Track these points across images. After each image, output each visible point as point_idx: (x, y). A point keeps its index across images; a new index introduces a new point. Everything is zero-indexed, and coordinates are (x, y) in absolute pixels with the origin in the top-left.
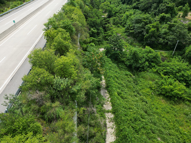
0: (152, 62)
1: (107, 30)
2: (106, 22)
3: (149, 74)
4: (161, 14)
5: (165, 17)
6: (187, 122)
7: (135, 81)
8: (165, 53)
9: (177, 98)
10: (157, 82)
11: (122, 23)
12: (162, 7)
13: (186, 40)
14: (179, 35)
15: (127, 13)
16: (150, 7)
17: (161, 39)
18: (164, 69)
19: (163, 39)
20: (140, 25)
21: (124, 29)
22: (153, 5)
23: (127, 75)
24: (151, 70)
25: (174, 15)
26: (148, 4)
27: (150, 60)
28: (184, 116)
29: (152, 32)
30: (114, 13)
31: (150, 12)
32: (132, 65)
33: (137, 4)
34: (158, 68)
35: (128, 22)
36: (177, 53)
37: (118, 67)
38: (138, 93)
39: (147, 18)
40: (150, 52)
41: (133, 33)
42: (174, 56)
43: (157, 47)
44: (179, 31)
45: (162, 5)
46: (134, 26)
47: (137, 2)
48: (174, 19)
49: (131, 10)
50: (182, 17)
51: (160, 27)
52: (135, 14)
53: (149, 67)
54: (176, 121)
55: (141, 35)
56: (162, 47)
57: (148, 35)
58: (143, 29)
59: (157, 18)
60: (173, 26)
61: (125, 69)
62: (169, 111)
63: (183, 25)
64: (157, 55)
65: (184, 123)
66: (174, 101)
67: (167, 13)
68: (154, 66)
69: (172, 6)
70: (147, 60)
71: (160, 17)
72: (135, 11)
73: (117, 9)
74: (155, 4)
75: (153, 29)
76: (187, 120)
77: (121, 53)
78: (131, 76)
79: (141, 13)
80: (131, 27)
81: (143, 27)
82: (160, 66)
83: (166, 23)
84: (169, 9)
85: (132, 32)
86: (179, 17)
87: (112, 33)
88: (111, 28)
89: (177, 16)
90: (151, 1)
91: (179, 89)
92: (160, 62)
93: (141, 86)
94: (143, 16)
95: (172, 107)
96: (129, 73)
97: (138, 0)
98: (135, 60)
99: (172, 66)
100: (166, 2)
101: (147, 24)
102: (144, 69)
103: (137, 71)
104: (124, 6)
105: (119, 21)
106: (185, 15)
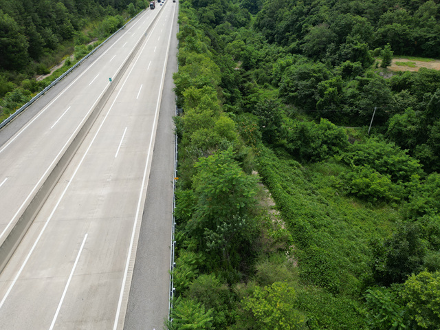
0: (334, 145)
1: (248, 92)
2: (245, 79)
3: (329, 166)
4: (344, 61)
5: (352, 67)
7: (306, 175)
8: (354, 131)
9: (378, 199)
10: (343, 176)
11: (272, 80)
12: (345, 49)
13: (389, 106)
14: (378, 99)
15: (282, 62)
16: (324, 50)
17: (346, 107)
18: (354, 155)
19: (349, 106)
20: (308, 83)
21: (277, 91)
22: (329, 46)
23: (292, 165)
24: (332, 158)
25: (368, 64)
26: (319, 44)
27: (329, 142)
29: (331, 94)
30: (254, 61)
31: (323, 60)
32: (299, 149)
33: (297, 45)
34: (344, 154)
35: (286, 79)
36: (375, 130)
37: (276, 153)
38: (314, 193)
39: (320, 71)
40: (329, 128)
41: (296, 97)
42: (372, 135)
43: (340, 120)
44: (376, 92)
45: (345, 47)
46: (297, 85)
47: (298, 41)
48: (369, 71)
49: (287, 56)
50: (381, 66)
51: (344, 87)
52: (296, 63)
53: (328, 154)
54: (376, 230)
55: (310, 101)
56: (349, 121)
57: (323, 100)
58: (313, 90)
59: (338, 69)
60: (367, 82)
61: (286, 157)
63: (382, 81)
64: (340, 132)
67: (354, 60)
68: (338, 152)
69: (363, 48)
71: (342, 67)
72: (296, 57)
73: (259, 53)
74: (332, 44)
75: (331, 89)
77: (279, 129)
78: (298, 167)
79: (306, 61)
80: (292, 87)
81: (312, 87)
82: (347, 151)
83: (354, 79)
84: (358, 53)
85: (293, 96)
86: (377, 67)
87: (258, 98)
88: (255, 88)
89: (374, 65)
90: (324, 39)
91: (379, 183)
92: (348, 145)
93: (317, 183)
94: (312, 68)
95: (369, 212)
96: (295, 162)
97: (300, 37)
98: (303, 142)
99: (367, 149)
100: (352, 42)
101: (320, 81)
102: (320, 157)
103: (308, 161)
104: (272, 47)
105: (266, 76)
106: (386, 63)
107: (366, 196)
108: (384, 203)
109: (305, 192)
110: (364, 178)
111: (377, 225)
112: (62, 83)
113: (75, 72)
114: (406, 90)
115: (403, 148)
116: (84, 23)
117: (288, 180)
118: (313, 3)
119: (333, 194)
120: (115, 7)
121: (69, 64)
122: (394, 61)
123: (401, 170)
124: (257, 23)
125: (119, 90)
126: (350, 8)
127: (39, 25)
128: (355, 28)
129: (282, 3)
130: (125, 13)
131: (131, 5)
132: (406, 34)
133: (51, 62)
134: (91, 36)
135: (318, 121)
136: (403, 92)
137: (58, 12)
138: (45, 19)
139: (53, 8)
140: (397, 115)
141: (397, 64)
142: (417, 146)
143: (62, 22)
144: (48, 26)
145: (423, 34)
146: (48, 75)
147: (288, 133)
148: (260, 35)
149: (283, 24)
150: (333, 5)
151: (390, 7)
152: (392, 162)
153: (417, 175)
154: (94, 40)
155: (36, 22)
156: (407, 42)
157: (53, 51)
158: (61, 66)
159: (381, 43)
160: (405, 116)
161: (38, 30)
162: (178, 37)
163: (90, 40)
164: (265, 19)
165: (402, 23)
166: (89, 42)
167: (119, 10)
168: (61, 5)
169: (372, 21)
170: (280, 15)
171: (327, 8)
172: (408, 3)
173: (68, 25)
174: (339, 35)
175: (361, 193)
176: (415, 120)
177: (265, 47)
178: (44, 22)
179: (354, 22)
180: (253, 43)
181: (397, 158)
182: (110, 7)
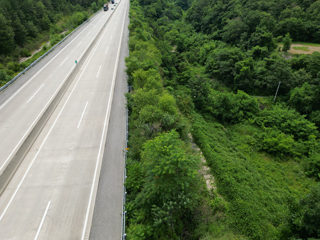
0: (248, 110)
1: (182, 70)
2: (179, 60)
3: (245, 127)
4: (254, 46)
5: (261, 50)
6: (297, 180)
7: (228, 135)
8: (263, 100)
9: (284, 154)
10: (256, 135)
11: (199, 60)
12: (255, 37)
13: (290, 81)
14: (281, 75)
15: (207, 46)
16: (239, 37)
17: (257, 81)
18: (264, 119)
19: (259, 80)
20: (227, 63)
21: (203, 68)
22: (242, 34)
23: (217, 127)
24: (247, 121)
25: (272, 48)
26: (235, 33)
27: (244, 108)
28: (294, 174)
29: (245, 71)
30: (186, 45)
32: (222, 115)
33: (218, 33)
34: (256, 118)
35: (210, 59)
36: (279, 99)
37: (204, 118)
38: (234, 149)
39: (236, 54)
40: (244, 98)
41: (218, 73)
42: (277, 103)
43: (252, 91)
44: (280, 70)
45: (254, 35)
46: (219, 64)
47: (218, 31)
48: (273, 54)
49: (211, 42)
50: (283, 50)
51: (255, 65)
52: (218, 48)
53: (244, 118)
54: (284, 179)
55: (229, 76)
56: (259, 92)
57: (239, 76)
58: (232, 68)
59: (250, 52)
60: (272, 63)
61: (212, 120)
62: (275, 168)
63: (285, 62)
64: (253, 101)
65: (294, 181)
66: (279, 157)
67: (262, 46)
68: (251, 116)
69: (269, 36)
70: (241, 109)
71: (253, 51)
72: (217, 43)
73: (190, 39)
74: (245, 33)
75: (245, 68)
76: (297, 178)
77: (207, 99)
78: (222, 128)
79: (224, 47)
80: (215, 65)
81: (231, 66)
82: (257, 115)
83: (262, 60)
84: (265, 40)
85: (216, 73)
86: (279, 51)
87: (189, 74)
88: (187, 67)
89: (277, 50)
90: (239, 29)
91: (285, 142)
92: (259, 111)
93: (236, 141)
94: (231, 51)
95: (277, 165)
96: (219, 125)
97: (220, 27)
98: (225, 109)
99: (274, 114)
100: (260, 32)
101: (237, 61)
102: (238, 120)
103: (229, 123)
104: (199, 35)
105: (195, 57)
106: (287, 47)
107: (275, 151)
108: (289, 157)
109: (228, 149)
110: (273, 138)
111: (284, 176)
112: (39, 64)
113: (49, 55)
114: (303, 69)
115: (302, 114)
116: (59, 17)
117: (214, 140)
118: (230, 2)
119: (249, 150)
120: (82, 5)
121: (45, 49)
122: (292, 46)
123: (301, 131)
124: (188, 17)
125: (83, 70)
126: (258, 6)
127: (24, 19)
128: (262, 21)
129: (207, 2)
130: (90, 9)
131: (94, 4)
132: (300, 26)
133: (32, 47)
134: (63, 27)
135: (236, 92)
136: (301, 70)
137: (38, 9)
138: (28, 14)
139: (34, 6)
140: (297, 88)
141: (294, 48)
142: (313, 112)
143: (41, 16)
144: (30, 20)
145: (313, 25)
146: (29, 58)
147: (213, 101)
148: (190, 26)
149: (207, 18)
150: (245, 3)
151: (288, 5)
152: (294, 125)
153: (314, 135)
154: (65, 30)
155: (21, 16)
156: (302, 32)
157: (34, 39)
158: (40, 50)
159: (282, 32)
160: (303, 88)
161: (22, 22)
162: (129, 28)
163: (63, 30)
164: (194, 14)
165: (298, 17)
166: (62, 32)
167: (85, 7)
168: (40, 4)
169: (275, 16)
170: (205, 11)
171: (240, 6)
172: (301, 2)
173: (46, 19)
174: (250, 26)
175: (271, 149)
176: (311, 92)
177: (194, 35)
178: (27, 16)
179: (262, 16)
180: (185, 32)
181: (298, 122)
182: (79, 5)
